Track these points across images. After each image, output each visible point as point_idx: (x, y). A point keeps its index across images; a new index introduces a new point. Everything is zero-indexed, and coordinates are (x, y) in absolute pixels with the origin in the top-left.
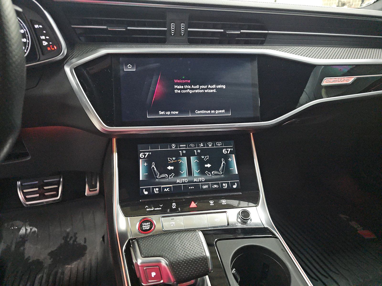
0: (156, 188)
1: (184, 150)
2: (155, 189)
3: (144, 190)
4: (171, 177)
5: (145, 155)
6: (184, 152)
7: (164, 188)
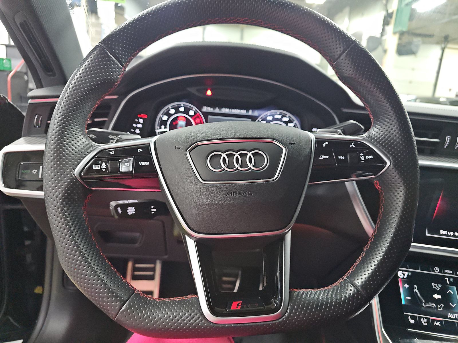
0: (424, 318)
1: (452, 277)
2: (422, 319)
3: (409, 317)
4: (440, 308)
5: (404, 274)
6: (451, 280)
7: (433, 321)
